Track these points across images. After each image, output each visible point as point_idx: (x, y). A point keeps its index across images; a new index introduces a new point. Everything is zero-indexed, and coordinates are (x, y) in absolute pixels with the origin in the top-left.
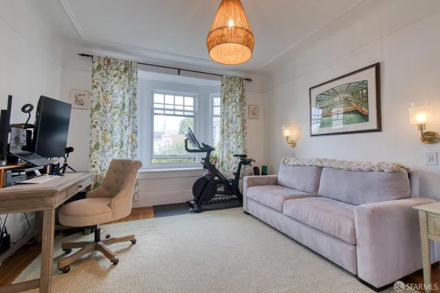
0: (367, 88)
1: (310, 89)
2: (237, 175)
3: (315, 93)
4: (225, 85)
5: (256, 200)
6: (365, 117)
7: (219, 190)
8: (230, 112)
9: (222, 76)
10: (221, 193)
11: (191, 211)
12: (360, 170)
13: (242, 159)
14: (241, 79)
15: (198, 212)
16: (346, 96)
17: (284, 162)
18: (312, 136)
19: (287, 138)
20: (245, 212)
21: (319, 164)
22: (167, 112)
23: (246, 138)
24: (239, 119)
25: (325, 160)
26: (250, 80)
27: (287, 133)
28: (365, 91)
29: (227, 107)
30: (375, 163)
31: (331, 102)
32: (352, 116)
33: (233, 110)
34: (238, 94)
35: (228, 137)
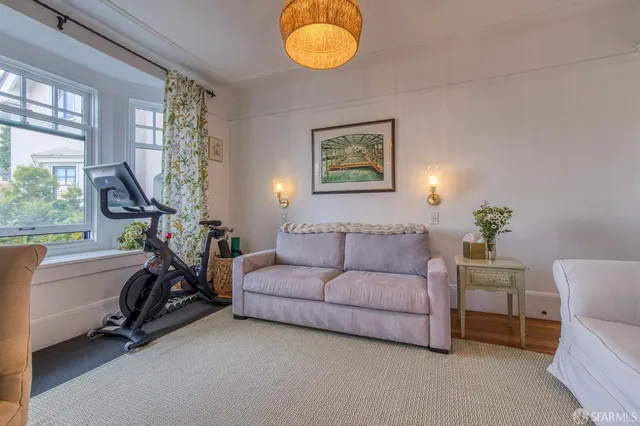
0: (382, 144)
1: (313, 131)
2: (205, 256)
3: (321, 137)
4: (174, 91)
5: (271, 292)
6: (380, 176)
7: (174, 289)
8: (182, 144)
9: (167, 71)
10: (178, 294)
11: (129, 348)
12: (382, 234)
13: (212, 229)
14: (200, 89)
15: (142, 345)
16: (360, 148)
17: (286, 229)
18: (314, 193)
19: (279, 195)
20: (236, 317)
21: (343, 230)
23: (207, 193)
24: (196, 158)
25: (349, 224)
26: (213, 95)
27: (279, 187)
28: (380, 147)
29: (176, 132)
30: (406, 225)
31: (341, 152)
32: (366, 172)
33: (186, 141)
34: (194, 113)
35: (179, 188)
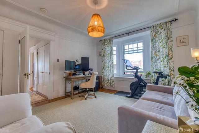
2: (156, 83)
9: (151, 27)
11: (125, 96)
13: (159, 75)
22: (130, 52)
24: (164, 49)
